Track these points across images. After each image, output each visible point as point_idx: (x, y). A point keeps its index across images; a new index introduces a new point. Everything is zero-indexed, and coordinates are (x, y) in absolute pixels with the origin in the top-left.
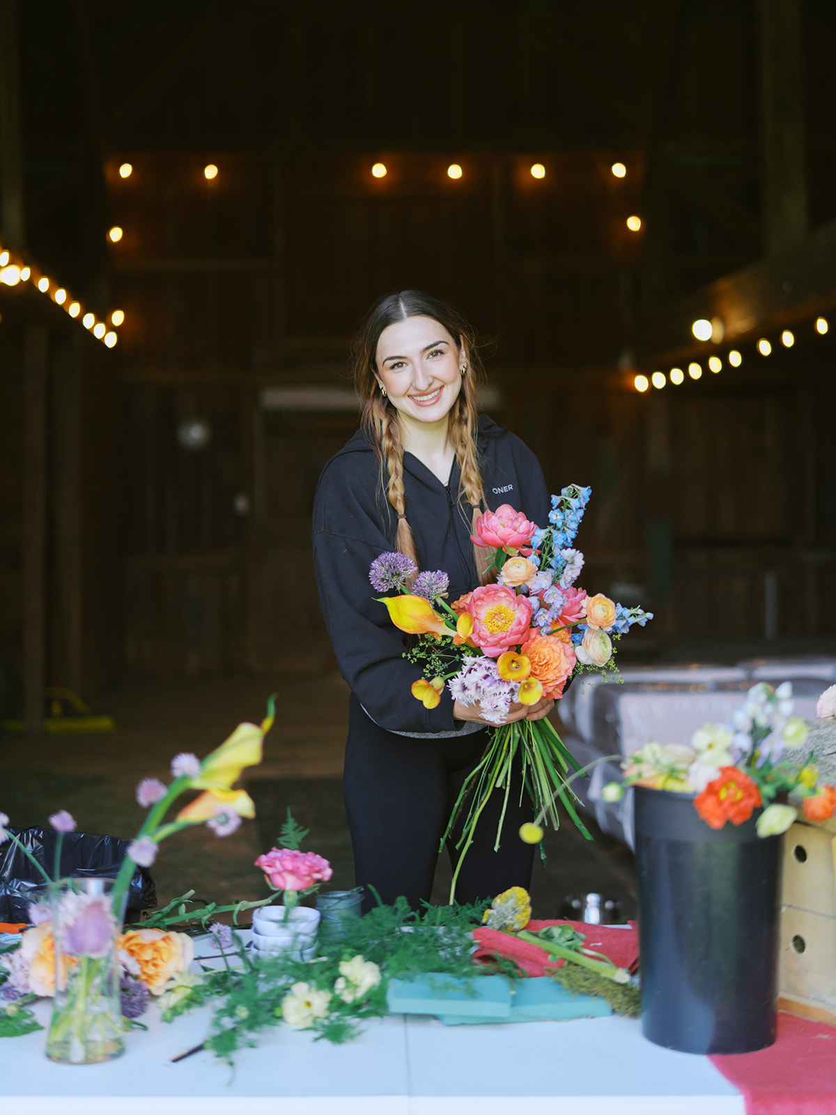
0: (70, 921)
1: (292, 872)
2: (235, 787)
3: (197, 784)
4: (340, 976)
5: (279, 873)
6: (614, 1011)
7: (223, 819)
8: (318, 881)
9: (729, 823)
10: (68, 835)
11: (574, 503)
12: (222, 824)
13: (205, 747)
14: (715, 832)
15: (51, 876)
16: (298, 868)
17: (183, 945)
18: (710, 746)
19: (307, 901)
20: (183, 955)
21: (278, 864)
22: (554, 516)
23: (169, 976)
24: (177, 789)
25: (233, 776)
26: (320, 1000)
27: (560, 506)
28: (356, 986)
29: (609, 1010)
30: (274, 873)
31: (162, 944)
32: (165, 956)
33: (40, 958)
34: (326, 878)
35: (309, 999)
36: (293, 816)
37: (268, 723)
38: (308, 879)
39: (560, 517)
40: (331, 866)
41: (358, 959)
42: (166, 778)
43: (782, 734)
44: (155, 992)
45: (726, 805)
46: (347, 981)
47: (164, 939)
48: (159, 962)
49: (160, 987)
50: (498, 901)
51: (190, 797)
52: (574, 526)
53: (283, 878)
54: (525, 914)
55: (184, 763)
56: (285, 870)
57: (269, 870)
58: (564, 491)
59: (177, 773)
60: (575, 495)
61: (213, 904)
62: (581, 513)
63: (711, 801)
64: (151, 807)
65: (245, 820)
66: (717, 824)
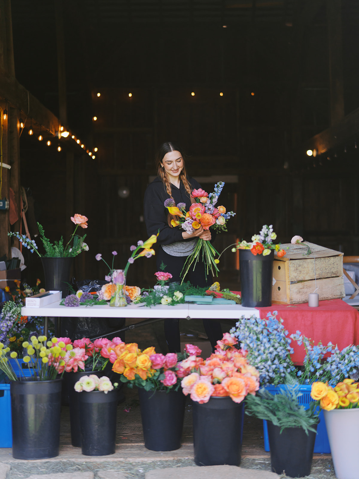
0: (115, 276)
1: (163, 276)
2: (151, 248)
3: (143, 247)
4: (174, 295)
5: (160, 276)
6: (236, 303)
7: (148, 254)
8: (169, 278)
9: (258, 254)
10: (115, 256)
11: (220, 186)
12: (148, 255)
13: (145, 240)
14: (255, 256)
15: (112, 269)
16: (165, 275)
17: (138, 290)
18: (255, 239)
19: (166, 284)
20: (138, 292)
21: (160, 274)
22: (216, 189)
23: (135, 296)
24: (139, 248)
25: (151, 246)
26: (170, 300)
27: (217, 187)
28: (178, 298)
29: (235, 303)
30: (159, 276)
31: (133, 289)
32: (134, 292)
33: (106, 291)
34: (171, 278)
35: (167, 299)
36: (163, 262)
37: (158, 234)
38: (167, 277)
39: (217, 189)
40: (172, 275)
41: (178, 292)
42: (136, 245)
43: (270, 236)
44: (132, 300)
45: (257, 250)
46: (176, 296)
47: (134, 288)
48: (133, 293)
49: (133, 299)
50: (212, 286)
51: (142, 250)
52: (220, 192)
53: (161, 277)
54: (218, 288)
55: (140, 242)
56: (161, 275)
57: (158, 276)
58: (218, 183)
59: (139, 245)
60: (221, 184)
61: (144, 288)
62: (222, 189)
63: (254, 250)
64: (133, 251)
65: (153, 255)
66: (255, 255)
